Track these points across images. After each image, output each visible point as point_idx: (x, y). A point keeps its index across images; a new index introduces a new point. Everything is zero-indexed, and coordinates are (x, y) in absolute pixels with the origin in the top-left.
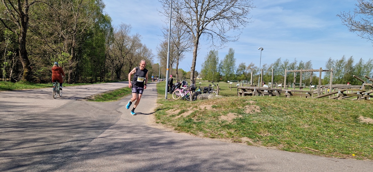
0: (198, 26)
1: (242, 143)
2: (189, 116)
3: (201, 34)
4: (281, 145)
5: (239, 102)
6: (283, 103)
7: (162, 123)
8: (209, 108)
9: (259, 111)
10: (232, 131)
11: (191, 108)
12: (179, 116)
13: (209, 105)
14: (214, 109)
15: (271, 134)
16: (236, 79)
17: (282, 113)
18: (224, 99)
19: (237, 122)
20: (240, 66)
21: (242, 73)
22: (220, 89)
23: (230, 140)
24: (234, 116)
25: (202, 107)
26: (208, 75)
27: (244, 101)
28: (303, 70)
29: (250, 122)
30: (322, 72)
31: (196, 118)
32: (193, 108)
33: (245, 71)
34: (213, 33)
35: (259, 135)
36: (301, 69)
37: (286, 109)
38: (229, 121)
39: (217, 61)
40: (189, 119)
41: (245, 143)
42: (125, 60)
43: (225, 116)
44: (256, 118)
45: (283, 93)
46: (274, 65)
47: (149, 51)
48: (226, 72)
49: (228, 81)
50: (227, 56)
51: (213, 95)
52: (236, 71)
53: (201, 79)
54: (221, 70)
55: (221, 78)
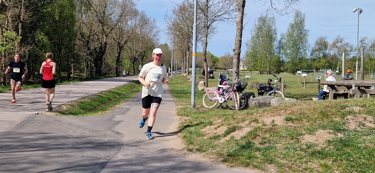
16: (310, 67)
20: (317, 43)
21: (322, 55)
33: (327, 52)
39: (274, 36)
42: (109, 41)
48: (292, 54)
49: (298, 72)
50: (293, 26)
51: (279, 99)
52: (310, 53)
53: (246, 69)
54: (282, 51)
55: (282, 67)
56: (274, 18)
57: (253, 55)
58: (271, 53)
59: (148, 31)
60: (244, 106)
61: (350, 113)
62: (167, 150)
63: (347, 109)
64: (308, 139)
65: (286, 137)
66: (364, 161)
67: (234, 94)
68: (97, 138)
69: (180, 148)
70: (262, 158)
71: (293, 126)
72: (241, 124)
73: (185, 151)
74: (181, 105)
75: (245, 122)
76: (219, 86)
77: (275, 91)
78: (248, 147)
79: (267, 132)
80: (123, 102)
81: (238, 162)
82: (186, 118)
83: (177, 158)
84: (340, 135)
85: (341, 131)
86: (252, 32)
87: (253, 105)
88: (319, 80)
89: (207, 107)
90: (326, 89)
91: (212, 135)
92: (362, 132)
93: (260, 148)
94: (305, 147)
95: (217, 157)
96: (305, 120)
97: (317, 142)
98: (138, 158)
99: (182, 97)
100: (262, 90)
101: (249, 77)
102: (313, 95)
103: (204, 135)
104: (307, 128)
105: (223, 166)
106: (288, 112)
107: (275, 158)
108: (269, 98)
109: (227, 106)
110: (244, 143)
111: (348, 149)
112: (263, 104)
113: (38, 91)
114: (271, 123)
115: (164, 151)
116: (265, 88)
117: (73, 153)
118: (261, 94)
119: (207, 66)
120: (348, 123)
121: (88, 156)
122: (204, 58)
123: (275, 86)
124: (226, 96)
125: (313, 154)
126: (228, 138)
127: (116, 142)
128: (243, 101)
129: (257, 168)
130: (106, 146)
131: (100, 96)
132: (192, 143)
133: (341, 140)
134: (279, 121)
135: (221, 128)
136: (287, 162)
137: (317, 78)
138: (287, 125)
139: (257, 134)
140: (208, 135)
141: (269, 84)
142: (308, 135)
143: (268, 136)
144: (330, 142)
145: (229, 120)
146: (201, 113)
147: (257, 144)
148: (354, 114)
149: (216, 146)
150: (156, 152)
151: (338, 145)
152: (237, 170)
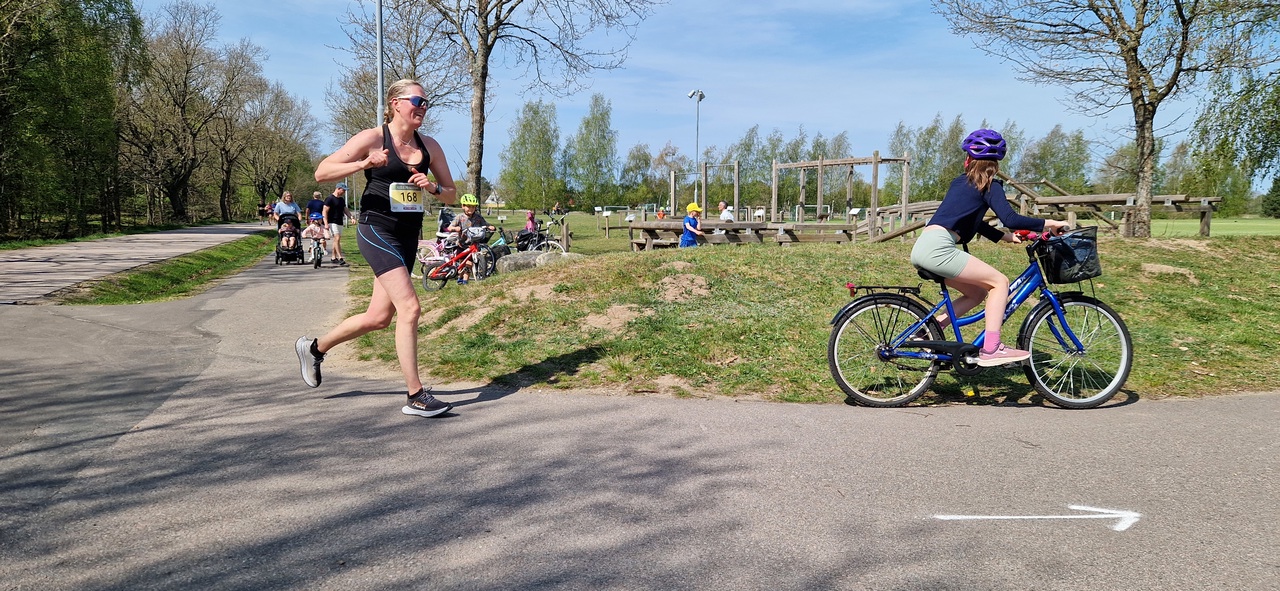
0: (483, 15)
1: (657, 395)
2: (476, 327)
3: (494, 42)
4: (773, 386)
5: (641, 270)
6: (773, 263)
7: (381, 356)
8: (543, 295)
9: (704, 292)
10: (627, 361)
11: (483, 298)
12: (443, 331)
13: (545, 285)
14: (563, 297)
15: (743, 357)
16: (620, 200)
17: (772, 293)
18: (591, 263)
19: (637, 330)
20: (633, 157)
22: (571, 235)
23: (620, 389)
24: (629, 313)
25: (522, 293)
26: (526, 192)
27: (658, 264)
28: (827, 162)
29: (679, 327)
30: (880, 165)
31: (504, 329)
32: (490, 298)
33: (649, 172)
34: (537, 41)
35: (709, 363)
36: (820, 157)
37: (782, 279)
38: (615, 331)
39: (555, 140)
40: (479, 335)
41: (667, 391)
42: (201, 146)
43: (598, 316)
44: (696, 313)
45: (770, 235)
46: (737, 150)
48: (587, 176)
50: (588, 122)
51: (552, 254)
52: (620, 174)
53: (502, 204)
54: (569, 171)
56: (552, 106)
58: (548, 175)
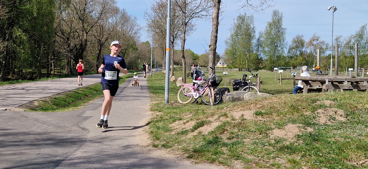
20: (295, 42)
21: (298, 53)
26: (238, 59)
33: (304, 50)
42: (89, 38)
46: (355, 38)
47: (132, 21)
48: (270, 52)
49: (275, 69)
50: (270, 24)
51: (252, 93)
52: (287, 50)
53: (225, 66)
54: (260, 49)
55: (261, 64)
56: (252, 16)
57: (232, 53)
58: (249, 51)
59: (129, 29)
60: (219, 101)
61: (321, 106)
62: (131, 146)
63: (318, 103)
64: (277, 133)
65: (255, 132)
66: (333, 156)
67: (209, 89)
68: (59, 134)
69: (146, 144)
70: (229, 153)
71: (262, 120)
72: (210, 119)
73: (150, 147)
74: (156, 100)
75: (214, 117)
76: (194, 81)
77: (250, 86)
78: (215, 142)
79: (235, 127)
80: (98, 97)
81: (204, 158)
82: (158, 113)
83: (140, 155)
84: (310, 130)
85: (311, 126)
86: (231, 30)
87: (227, 100)
88: (294, 76)
89: (181, 102)
90: (300, 85)
91: (179, 130)
92: (332, 126)
93: (227, 144)
94: (273, 142)
95: (182, 153)
96: (275, 114)
97: (286, 137)
98: (99, 155)
99: (159, 93)
100: (237, 85)
101: (227, 73)
102: (289, 90)
103: (172, 131)
104: (277, 122)
105: (187, 162)
106: (258, 106)
107: (242, 153)
108: (243, 93)
109: (202, 101)
110: (211, 138)
111: (317, 143)
112: (237, 99)
113: (14, 88)
114: (240, 117)
115: (128, 147)
116: (240, 83)
117: (29, 151)
118: (236, 89)
119: (185, 62)
120: (318, 117)
121: (45, 153)
122: (182, 55)
123: (249, 81)
124: (201, 91)
125: (282, 149)
126: (196, 133)
127: (79, 139)
128: (218, 96)
129: (223, 164)
130: (67, 142)
131: (76, 92)
132: (158, 139)
133: (311, 135)
134: (249, 115)
135: (190, 122)
136: (254, 157)
137: (292, 74)
138: (256, 120)
139: (225, 129)
140: (176, 130)
141: (244, 79)
142: (277, 129)
143: (236, 131)
144: (299, 136)
145: (198, 115)
146: (173, 108)
147: (225, 139)
148: (325, 108)
149: (182, 141)
150: (119, 148)
151: (307, 140)
152: (202, 167)
